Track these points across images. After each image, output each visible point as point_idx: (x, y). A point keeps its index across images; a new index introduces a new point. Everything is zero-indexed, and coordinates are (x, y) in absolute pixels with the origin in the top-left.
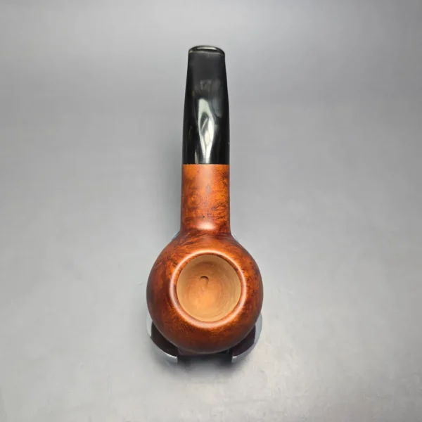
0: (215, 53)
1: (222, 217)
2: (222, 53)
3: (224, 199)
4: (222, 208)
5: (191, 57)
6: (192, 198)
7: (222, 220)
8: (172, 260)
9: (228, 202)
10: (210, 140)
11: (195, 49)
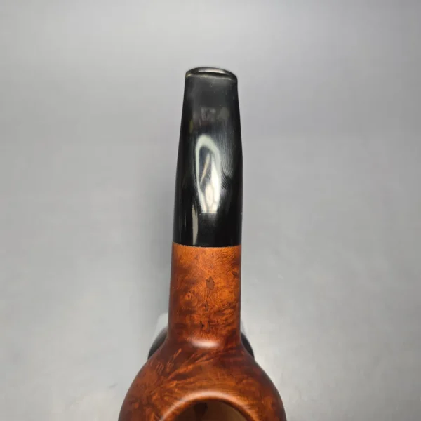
0: (223, 78)
1: (229, 325)
2: (234, 77)
3: (234, 297)
4: (230, 310)
5: (189, 83)
6: (187, 298)
7: (229, 328)
8: (154, 406)
9: (238, 300)
10: (214, 201)
11: (194, 71)
